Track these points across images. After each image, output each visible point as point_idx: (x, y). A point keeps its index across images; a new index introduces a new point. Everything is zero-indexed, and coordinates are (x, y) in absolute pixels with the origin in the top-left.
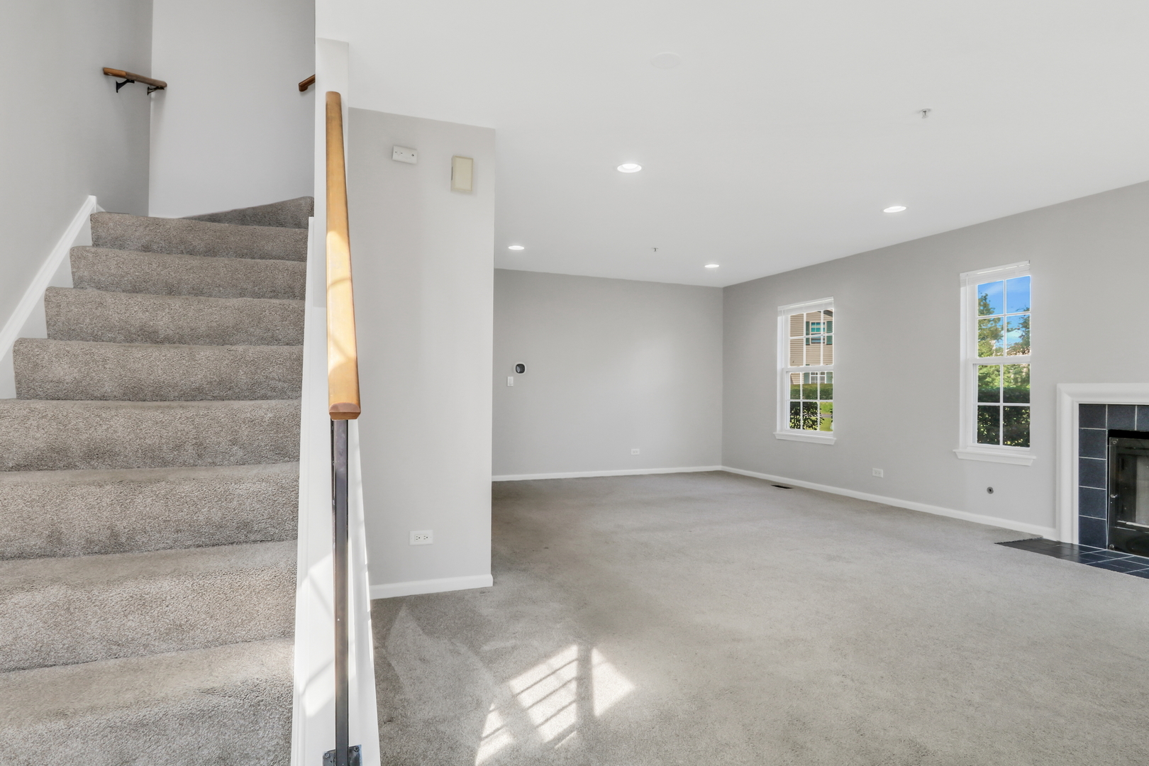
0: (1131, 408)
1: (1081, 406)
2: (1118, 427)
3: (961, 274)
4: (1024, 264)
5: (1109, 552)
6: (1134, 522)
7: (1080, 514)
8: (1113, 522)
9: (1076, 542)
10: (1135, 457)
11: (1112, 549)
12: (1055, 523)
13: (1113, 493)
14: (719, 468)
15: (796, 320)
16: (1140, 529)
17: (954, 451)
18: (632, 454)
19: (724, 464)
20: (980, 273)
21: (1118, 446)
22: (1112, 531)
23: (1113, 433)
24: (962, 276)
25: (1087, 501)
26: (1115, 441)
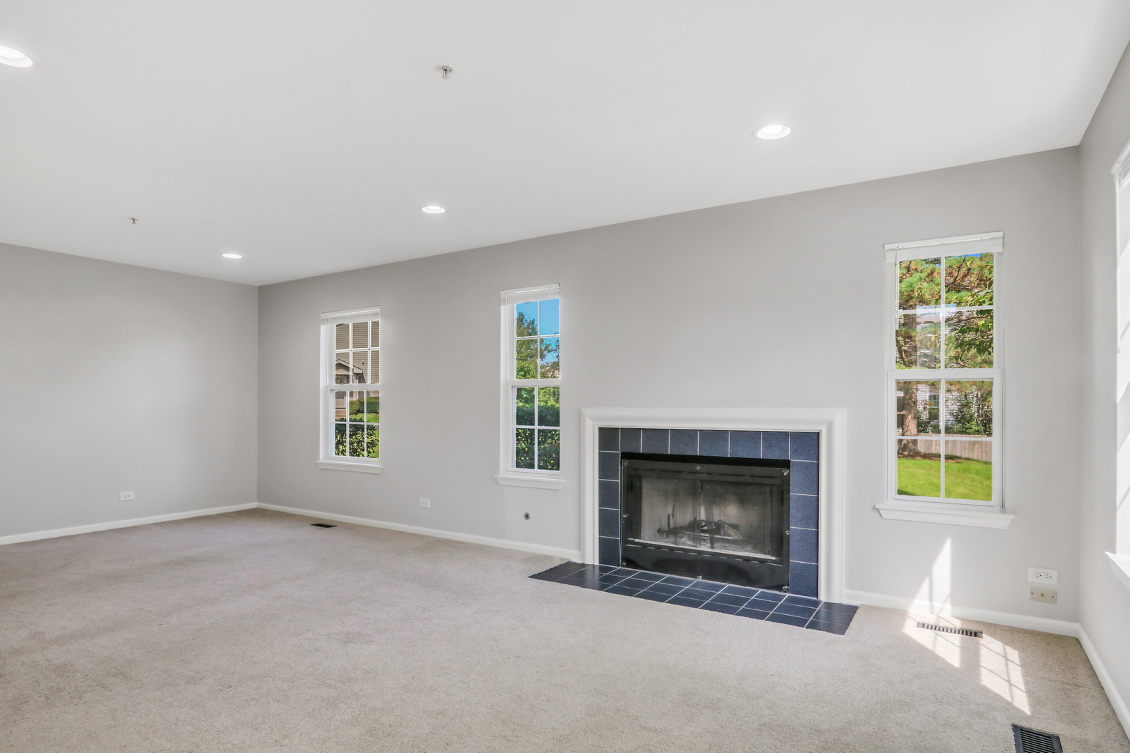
0: (636, 431)
1: (600, 429)
2: (627, 450)
3: (501, 292)
4: (554, 287)
5: (622, 570)
6: (640, 538)
7: (599, 535)
8: (625, 541)
9: (597, 563)
10: (640, 477)
11: (624, 566)
12: (580, 546)
13: (625, 513)
14: (253, 505)
15: (342, 329)
16: (645, 545)
17: (495, 477)
18: (122, 499)
19: (259, 500)
20: (519, 292)
21: (628, 467)
22: (624, 549)
23: (626, 456)
24: (503, 294)
25: (606, 522)
26: (626, 463)
